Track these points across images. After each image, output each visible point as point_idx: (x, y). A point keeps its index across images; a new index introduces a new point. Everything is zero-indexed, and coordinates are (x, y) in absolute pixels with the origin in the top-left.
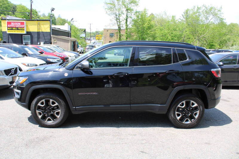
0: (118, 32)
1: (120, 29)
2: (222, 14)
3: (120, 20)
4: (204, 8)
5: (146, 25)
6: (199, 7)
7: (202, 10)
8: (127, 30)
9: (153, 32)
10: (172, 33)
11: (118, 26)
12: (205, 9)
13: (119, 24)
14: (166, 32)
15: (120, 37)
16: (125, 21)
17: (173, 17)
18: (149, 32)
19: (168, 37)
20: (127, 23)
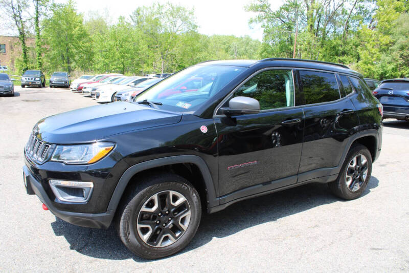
0: (21, 42)
1: (23, 36)
2: (195, 19)
3: (21, 19)
4: (168, 7)
5: (75, 32)
6: (161, 5)
7: (166, 10)
8: (39, 38)
9: (87, 44)
10: (122, 47)
11: (19, 30)
12: (171, 9)
13: (20, 26)
14: (112, 43)
15: (25, 53)
16: (33, 21)
17: (121, 18)
18: (80, 44)
19: (114, 53)
20: (38, 26)
